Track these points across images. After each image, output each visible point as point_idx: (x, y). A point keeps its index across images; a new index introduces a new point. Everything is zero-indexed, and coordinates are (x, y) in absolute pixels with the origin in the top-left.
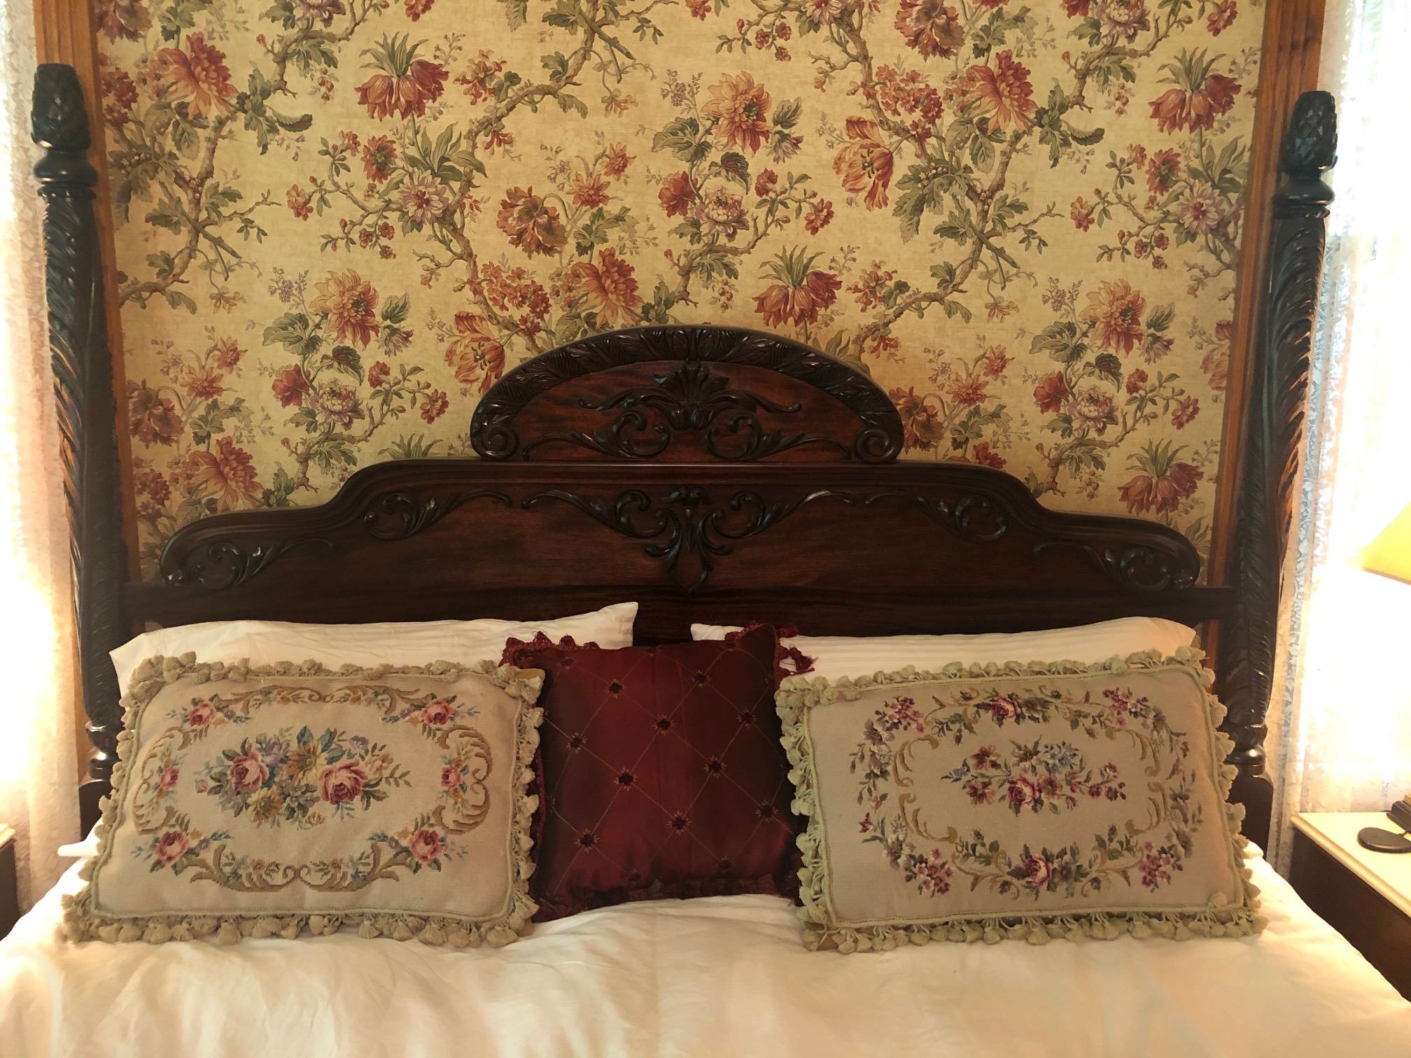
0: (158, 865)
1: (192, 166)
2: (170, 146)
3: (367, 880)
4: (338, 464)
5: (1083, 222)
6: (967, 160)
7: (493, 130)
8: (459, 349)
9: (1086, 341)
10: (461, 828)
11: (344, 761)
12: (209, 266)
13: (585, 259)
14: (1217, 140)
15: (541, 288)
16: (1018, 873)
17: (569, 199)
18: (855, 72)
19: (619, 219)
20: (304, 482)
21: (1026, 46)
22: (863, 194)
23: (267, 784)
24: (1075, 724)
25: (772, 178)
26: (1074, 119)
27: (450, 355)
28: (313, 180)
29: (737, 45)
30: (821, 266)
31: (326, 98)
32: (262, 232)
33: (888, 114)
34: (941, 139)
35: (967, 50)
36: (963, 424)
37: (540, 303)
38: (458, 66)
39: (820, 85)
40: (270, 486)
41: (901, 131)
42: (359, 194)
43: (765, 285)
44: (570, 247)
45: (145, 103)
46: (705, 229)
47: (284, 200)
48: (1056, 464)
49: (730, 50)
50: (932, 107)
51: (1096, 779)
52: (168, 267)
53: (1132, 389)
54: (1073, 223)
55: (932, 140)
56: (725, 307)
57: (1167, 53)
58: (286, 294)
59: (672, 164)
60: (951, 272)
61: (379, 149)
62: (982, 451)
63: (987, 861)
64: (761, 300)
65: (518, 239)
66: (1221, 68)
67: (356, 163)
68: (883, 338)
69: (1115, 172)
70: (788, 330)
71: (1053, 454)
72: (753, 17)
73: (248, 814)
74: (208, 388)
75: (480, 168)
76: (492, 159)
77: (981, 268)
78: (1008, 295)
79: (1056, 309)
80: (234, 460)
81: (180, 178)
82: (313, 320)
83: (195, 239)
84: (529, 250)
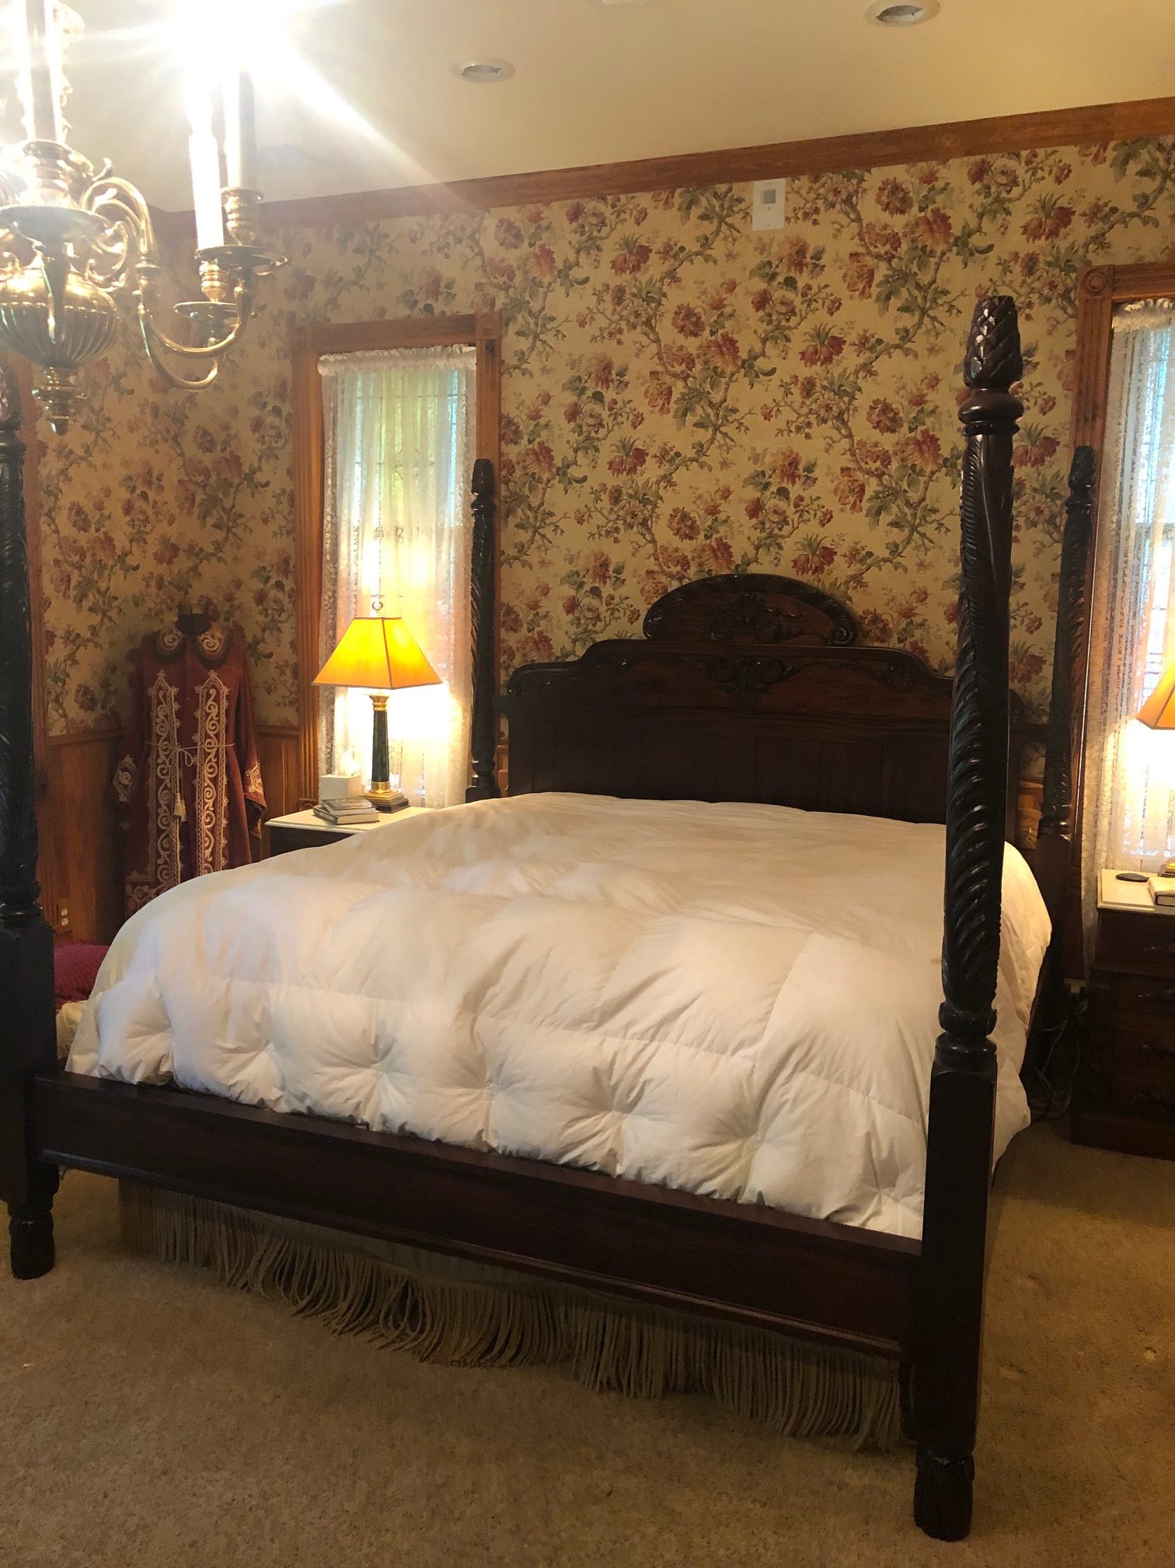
1: (535, 501)
2: (527, 492)
4: (587, 642)
6: (905, 486)
7: (667, 480)
8: (647, 588)
12: (539, 547)
13: (708, 542)
14: (1048, 471)
15: (687, 557)
17: (702, 513)
18: (845, 443)
19: (726, 521)
20: (573, 651)
21: (937, 425)
22: (849, 506)
25: (802, 499)
27: (643, 590)
28: (586, 506)
29: (785, 433)
30: (827, 543)
31: (594, 467)
32: (562, 531)
33: (863, 464)
34: (890, 475)
35: (905, 429)
36: (904, 629)
37: (684, 563)
38: (654, 450)
39: (827, 451)
40: (559, 654)
41: (869, 473)
42: (605, 512)
43: (797, 554)
44: (701, 536)
45: (518, 473)
46: (767, 526)
47: (573, 516)
49: (782, 435)
50: (886, 459)
52: (522, 549)
55: (886, 477)
56: (776, 565)
58: (571, 561)
59: (751, 493)
60: (896, 546)
61: (616, 491)
62: (914, 644)
64: (795, 562)
65: (677, 532)
66: (1048, 433)
67: (605, 497)
68: (859, 582)
70: (807, 578)
72: (794, 419)
74: (535, 606)
75: (661, 499)
76: (667, 494)
77: (913, 544)
78: (929, 558)
80: (544, 641)
81: (530, 507)
82: (582, 573)
83: (534, 535)
84: (682, 538)
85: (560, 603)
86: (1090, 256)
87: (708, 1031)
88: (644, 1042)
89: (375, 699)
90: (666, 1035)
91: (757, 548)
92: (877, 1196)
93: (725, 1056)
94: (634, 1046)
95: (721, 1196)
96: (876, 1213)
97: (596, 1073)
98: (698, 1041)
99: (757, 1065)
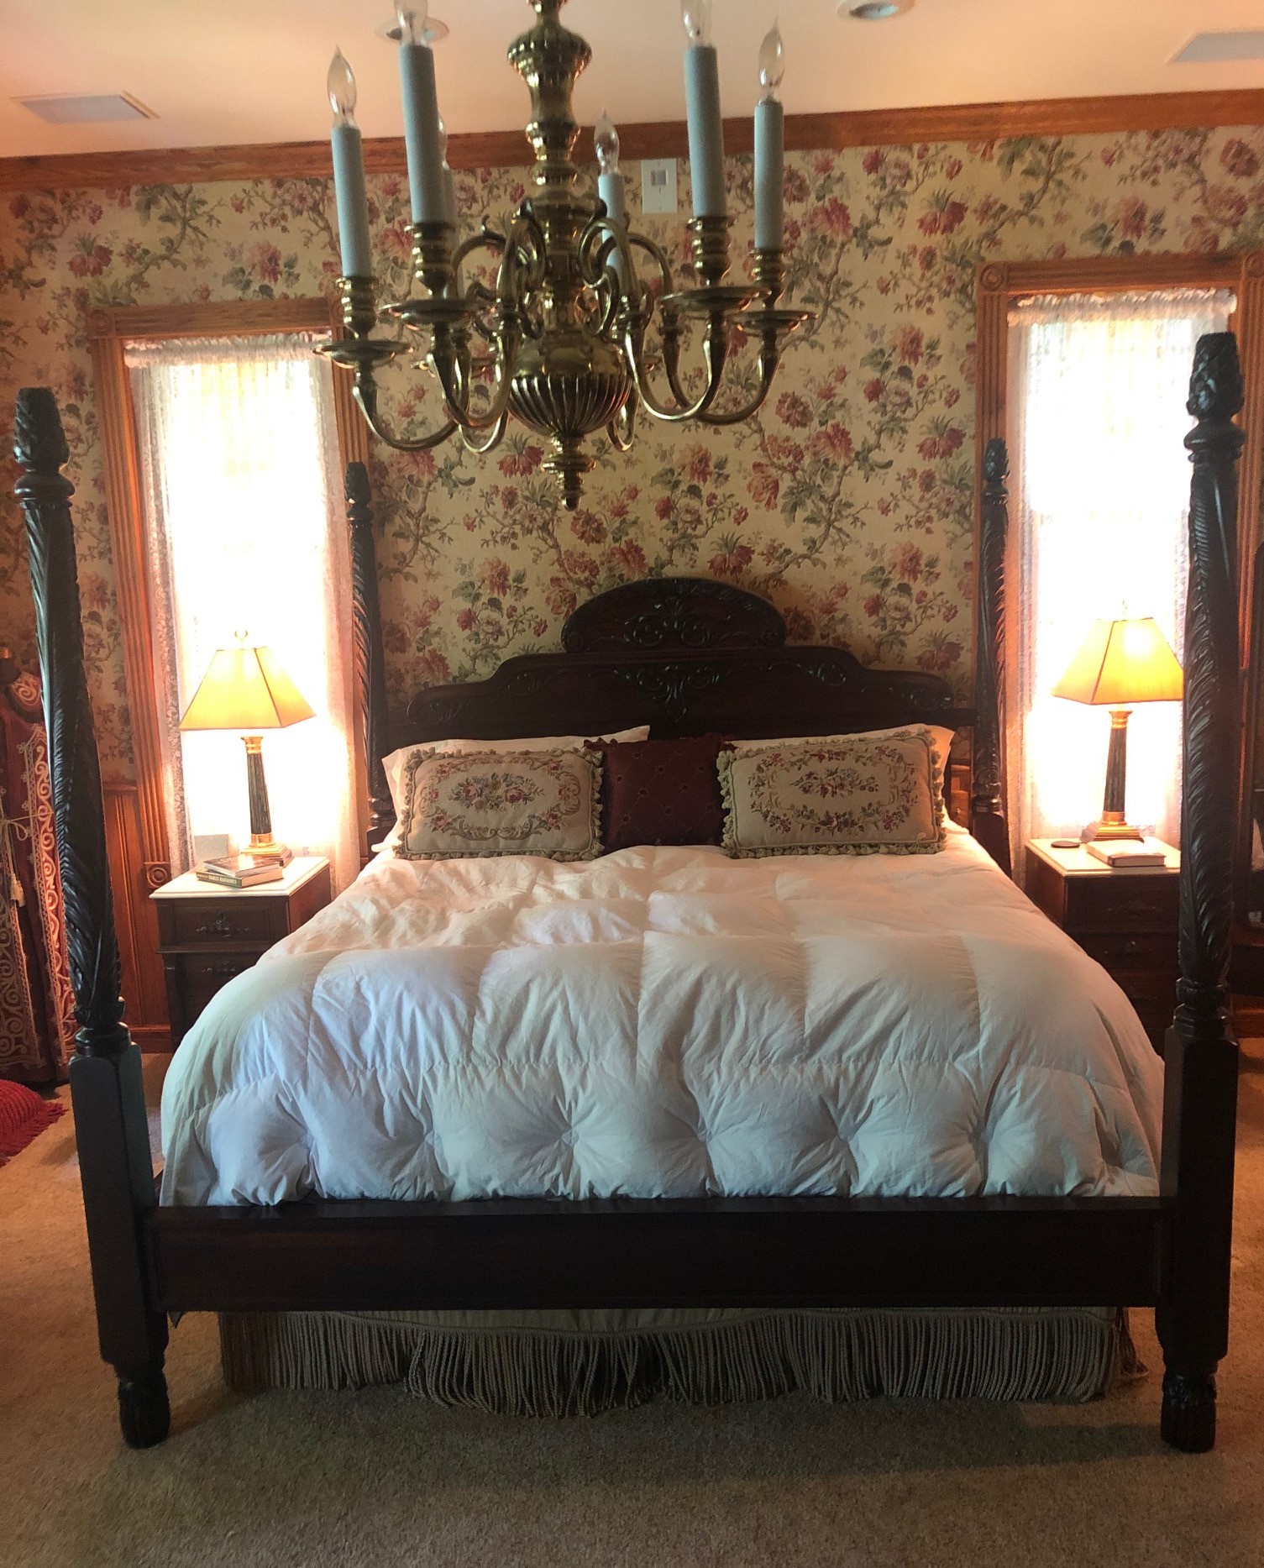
0: (435, 829)
1: (415, 507)
2: (404, 497)
3: (528, 835)
4: (491, 661)
5: (885, 511)
6: (819, 481)
8: (553, 597)
9: (890, 576)
10: (567, 813)
11: (514, 786)
12: (424, 558)
13: (617, 545)
14: (955, 462)
15: (594, 562)
16: (824, 823)
17: (608, 514)
18: (756, 438)
19: (635, 523)
20: (474, 671)
21: (847, 419)
22: (763, 503)
23: (480, 795)
24: (857, 761)
25: (714, 497)
26: (876, 456)
27: (548, 599)
28: (476, 511)
29: (693, 430)
30: (743, 542)
31: (482, 468)
32: (450, 539)
33: (775, 460)
34: (803, 470)
35: (815, 422)
36: (825, 625)
37: (593, 569)
39: (738, 446)
40: (456, 674)
41: (782, 468)
42: (500, 517)
43: (713, 554)
44: (609, 539)
45: (393, 475)
46: (680, 525)
47: (461, 522)
48: (878, 645)
49: (689, 432)
50: (798, 455)
51: (864, 783)
52: (403, 560)
53: (919, 601)
54: (879, 512)
55: (799, 472)
56: (692, 566)
57: (925, 418)
58: (463, 571)
59: (661, 493)
60: (813, 542)
61: (509, 493)
62: (837, 639)
63: (809, 818)
64: (711, 562)
65: (582, 536)
66: (954, 425)
67: (498, 500)
68: (779, 580)
69: (900, 483)
70: (727, 578)
71: (877, 640)
73: (472, 808)
74: (424, 622)
77: (830, 539)
78: (847, 552)
79: (873, 559)
80: (437, 660)
81: (409, 513)
82: (478, 584)
83: (417, 545)
84: (587, 542)
85: (455, 618)
86: (983, 253)
87: (923, 1043)
88: (861, 1063)
89: (249, 741)
90: (880, 1054)
91: (671, 549)
93: (947, 1063)
94: (852, 1068)
95: (963, 1194)
97: (819, 1100)
98: (917, 1054)
99: (982, 1065)
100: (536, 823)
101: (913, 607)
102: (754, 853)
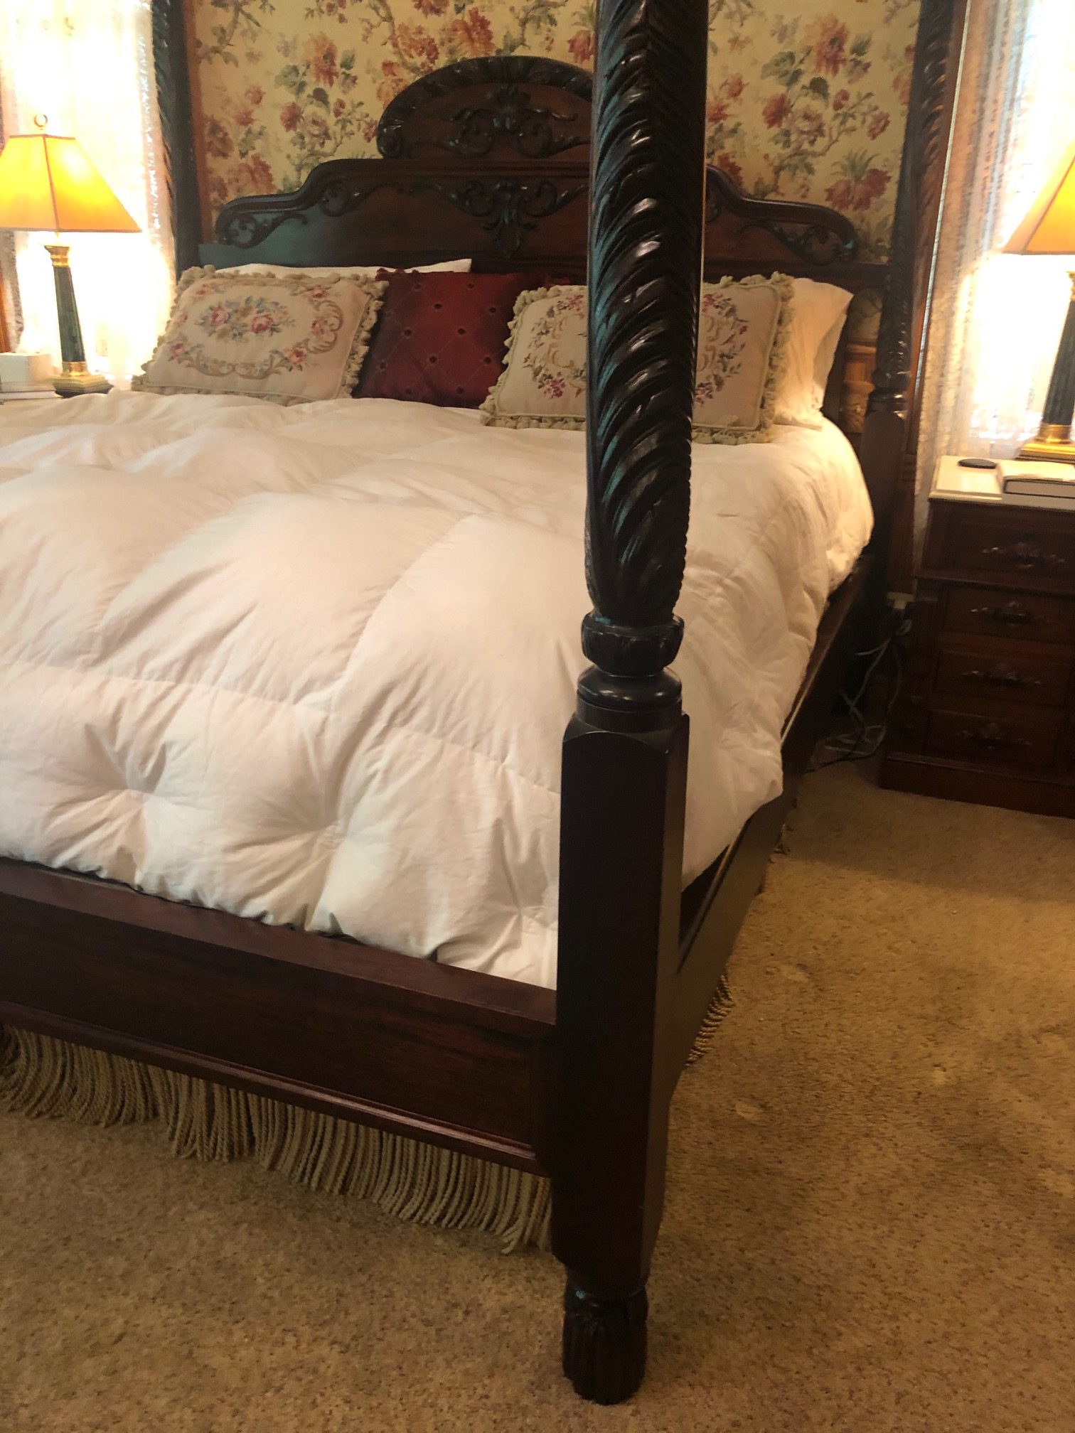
0: (170, 359)
3: (266, 374)
9: (802, 67)
10: (316, 351)
11: (265, 313)
12: (245, 33)
13: (459, 17)
15: (433, 40)
23: (227, 322)
27: (380, 92)
32: (272, 8)
36: (711, 139)
37: (432, 51)
43: (574, 31)
44: (451, 8)
48: (778, 170)
52: (223, 35)
53: (838, 106)
56: (549, 45)
58: (286, 51)
62: (724, 159)
64: (572, 42)
65: (419, 4)
70: (588, 65)
71: (777, 163)
74: (246, 120)
78: (745, 32)
79: (781, 41)
80: (261, 169)
82: (302, 69)
83: (237, 15)
84: (426, 13)
85: (278, 114)
87: (261, 664)
88: (165, 684)
89: (53, 250)
90: (200, 672)
91: (523, 24)
92: (515, 918)
93: (284, 705)
94: (151, 690)
95: (276, 918)
96: (511, 945)
97: (90, 732)
98: (245, 682)
99: (332, 717)
100: (277, 360)
101: (828, 114)
102: (515, 421)
